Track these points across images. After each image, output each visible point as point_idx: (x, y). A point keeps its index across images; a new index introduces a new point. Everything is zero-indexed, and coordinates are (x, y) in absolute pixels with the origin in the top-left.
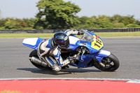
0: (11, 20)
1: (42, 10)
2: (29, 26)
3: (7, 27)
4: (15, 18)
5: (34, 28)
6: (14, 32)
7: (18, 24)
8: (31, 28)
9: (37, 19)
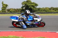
0: (12, 9)
1: (24, 5)
2: (19, 11)
3: (11, 12)
4: (13, 9)
5: (21, 12)
6: (13, 13)
7: (15, 10)
8: (19, 12)
9: (22, 9)
